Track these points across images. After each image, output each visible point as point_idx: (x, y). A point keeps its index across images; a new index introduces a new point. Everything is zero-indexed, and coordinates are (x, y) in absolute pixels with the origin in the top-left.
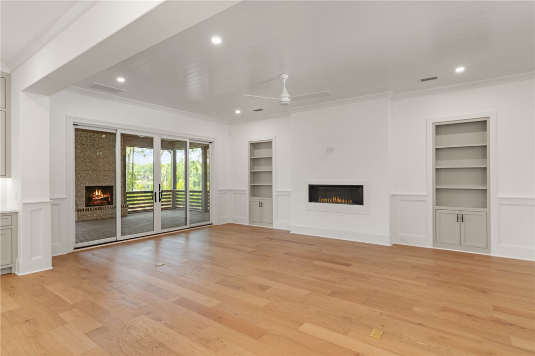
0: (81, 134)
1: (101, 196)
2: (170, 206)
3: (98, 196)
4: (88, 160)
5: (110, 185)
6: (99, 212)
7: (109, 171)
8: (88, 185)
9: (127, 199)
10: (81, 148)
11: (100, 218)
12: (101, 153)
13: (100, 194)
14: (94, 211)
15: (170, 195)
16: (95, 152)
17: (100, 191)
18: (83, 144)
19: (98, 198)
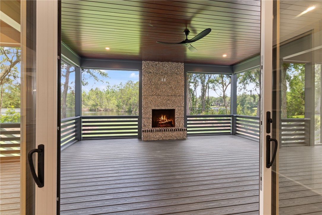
0: (148, 64)
1: (166, 121)
2: (229, 131)
3: (163, 121)
4: (154, 86)
5: (172, 108)
6: (160, 134)
7: (172, 96)
8: (153, 108)
9: (188, 122)
10: (149, 76)
11: (161, 139)
12: (165, 80)
13: (164, 119)
14: (157, 133)
15: (230, 120)
16: (160, 79)
17: (165, 116)
18: (150, 72)
19: (163, 123)
